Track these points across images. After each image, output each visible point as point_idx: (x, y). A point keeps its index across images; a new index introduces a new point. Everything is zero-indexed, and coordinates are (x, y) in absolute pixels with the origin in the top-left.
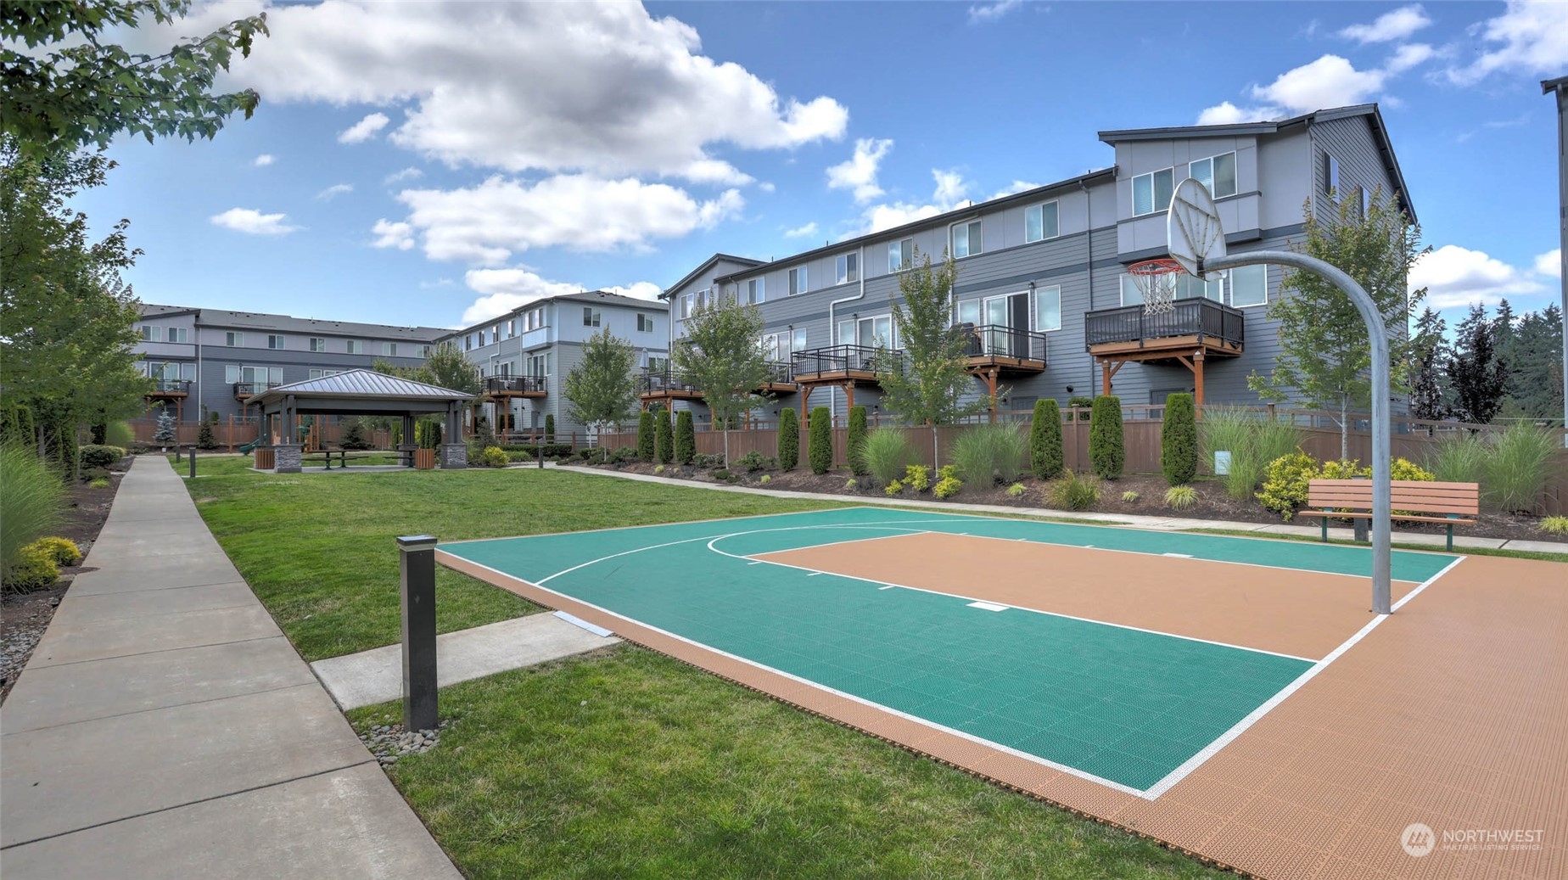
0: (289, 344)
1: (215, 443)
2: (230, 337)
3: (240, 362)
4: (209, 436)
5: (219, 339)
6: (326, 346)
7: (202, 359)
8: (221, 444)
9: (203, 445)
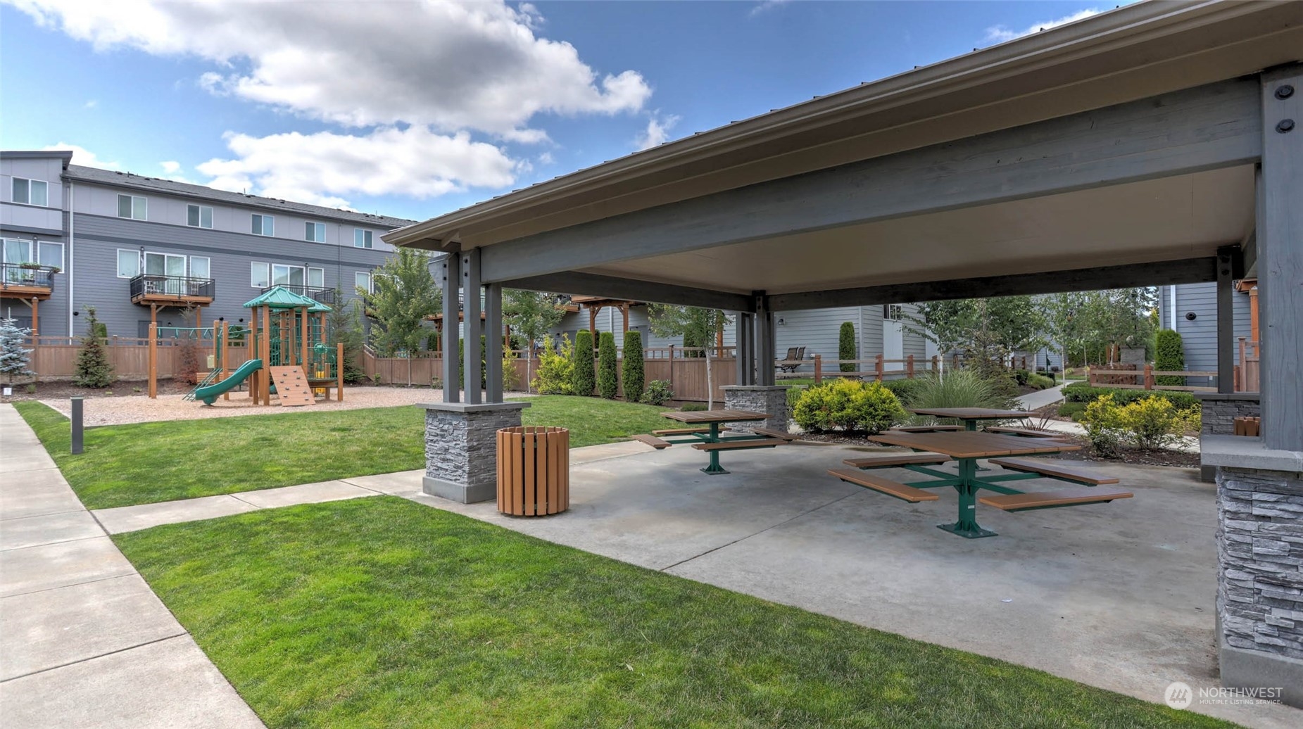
0: (219, 220)
1: (109, 377)
2: (125, 203)
3: (142, 244)
4: (98, 363)
5: (106, 205)
6: (272, 227)
7: (76, 235)
8: (121, 377)
9: (87, 380)
